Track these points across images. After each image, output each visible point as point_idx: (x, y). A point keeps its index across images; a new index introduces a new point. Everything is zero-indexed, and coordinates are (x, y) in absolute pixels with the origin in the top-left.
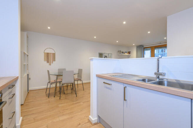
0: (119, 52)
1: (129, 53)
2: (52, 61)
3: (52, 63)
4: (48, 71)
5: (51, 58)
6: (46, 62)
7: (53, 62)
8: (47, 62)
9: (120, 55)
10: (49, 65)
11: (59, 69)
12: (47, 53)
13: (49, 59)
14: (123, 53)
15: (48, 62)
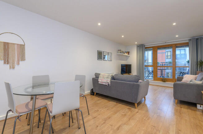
0: (119, 52)
1: (128, 53)
2: (16, 59)
3: (18, 64)
4: (8, 86)
5: (14, 54)
6: (3, 62)
7: (21, 62)
8: (5, 63)
9: (121, 55)
10: (10, 68)
11: (34, 78)
12: (5, 43)
13: (10, 56)
14: (123, 52)
15: (6, 61)
